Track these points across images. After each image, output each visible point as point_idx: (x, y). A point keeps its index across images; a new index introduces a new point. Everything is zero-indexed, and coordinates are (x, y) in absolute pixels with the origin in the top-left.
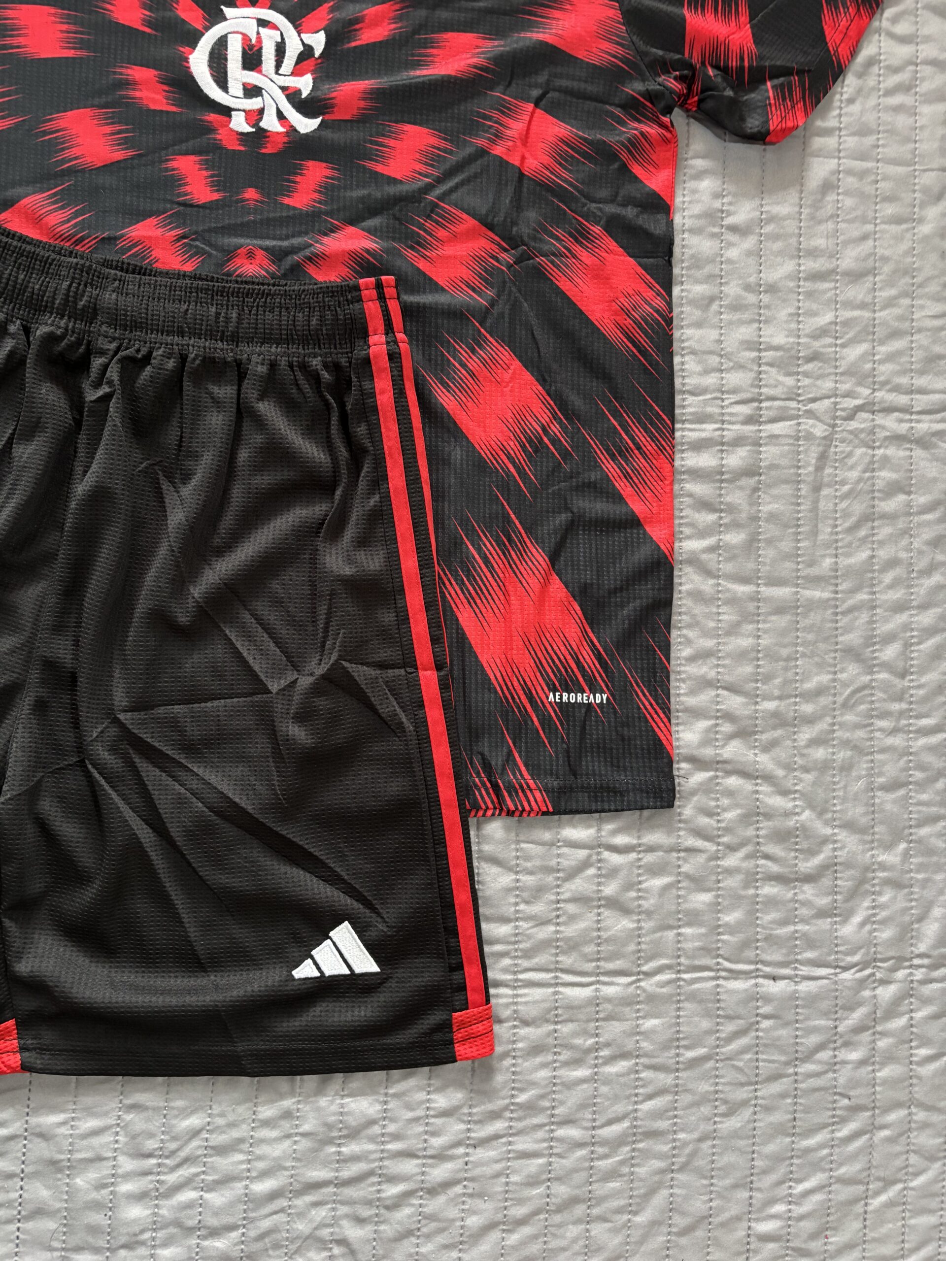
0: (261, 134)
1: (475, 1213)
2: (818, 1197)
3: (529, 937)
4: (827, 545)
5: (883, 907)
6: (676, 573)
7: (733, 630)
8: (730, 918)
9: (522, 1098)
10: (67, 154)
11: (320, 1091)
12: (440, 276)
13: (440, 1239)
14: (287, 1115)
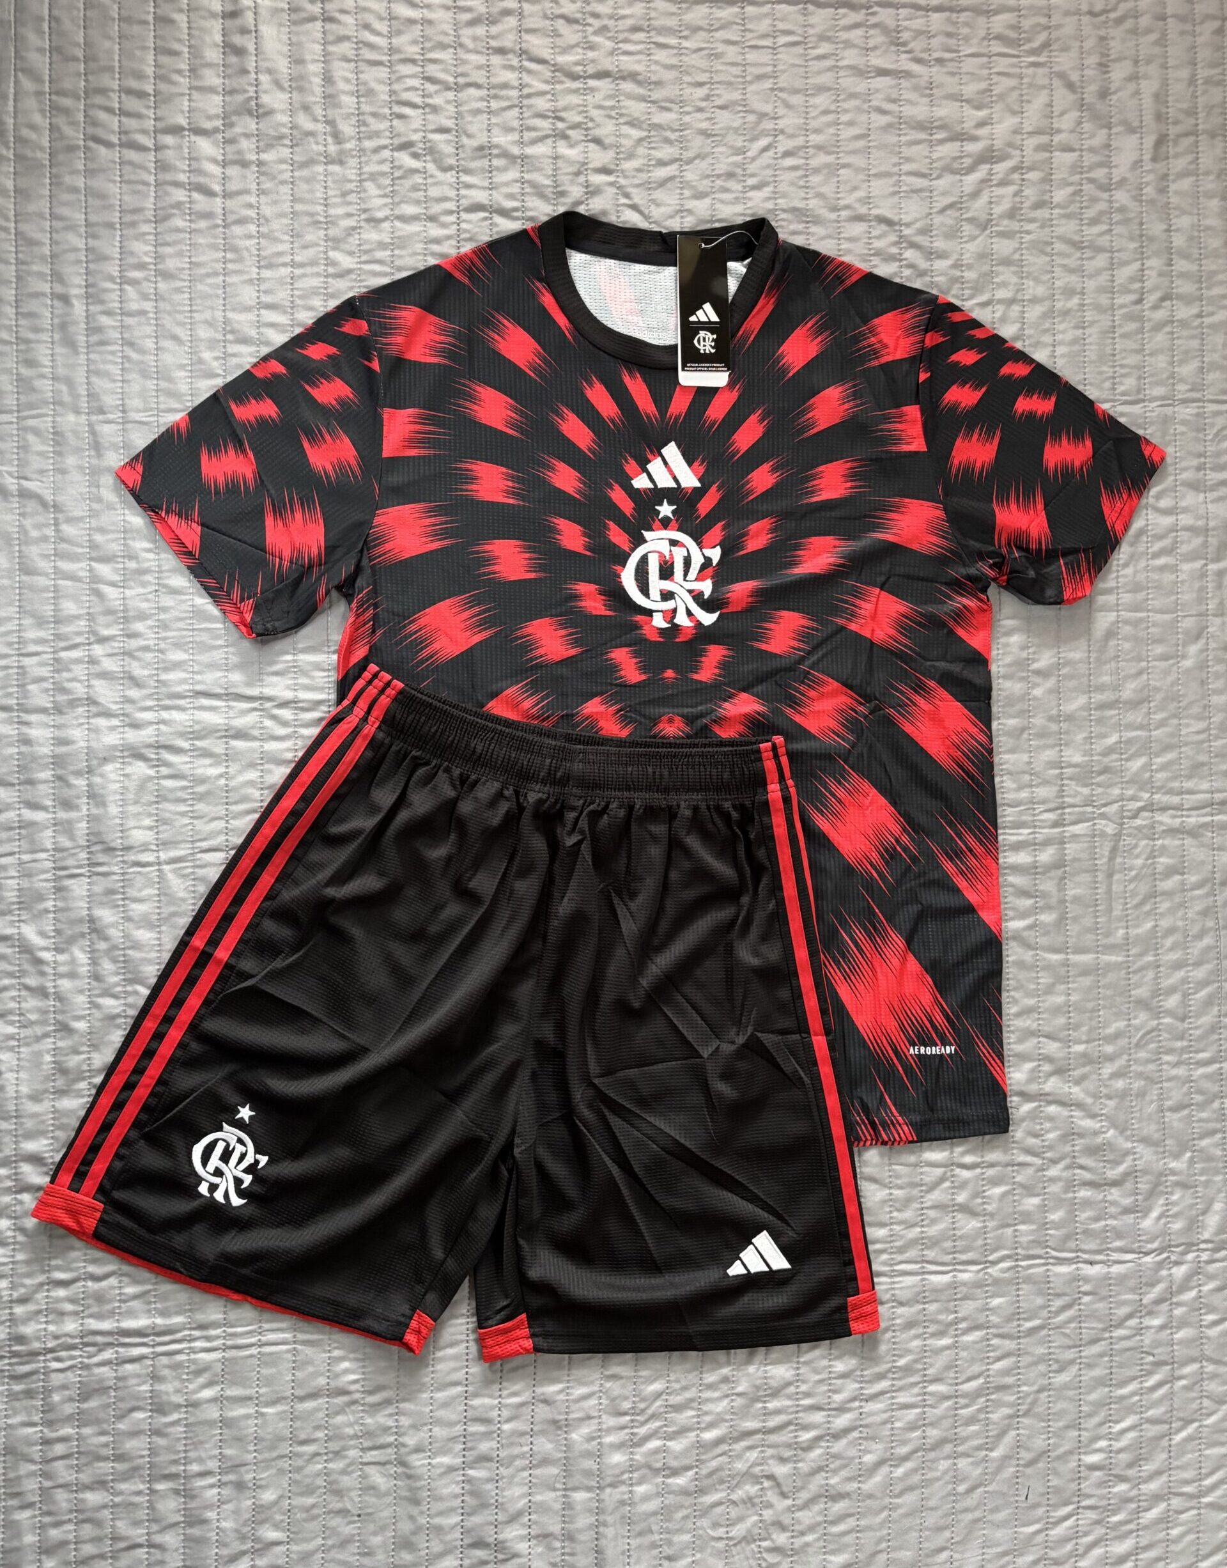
0: (676, 628)
1: (869, 1452)
2: (1132, 1435)
3: (902, 1237)
4: (1120, 920)
5: (1174, 1204)
6: (1004, 947)
7: (1049, 990)
8: (1055, 1216)
9: (902, 1362)
10: (535, 653)
11: (749, 1362)
12: (812, 725)
13: (844, 1473)
14: (725, 1380)
